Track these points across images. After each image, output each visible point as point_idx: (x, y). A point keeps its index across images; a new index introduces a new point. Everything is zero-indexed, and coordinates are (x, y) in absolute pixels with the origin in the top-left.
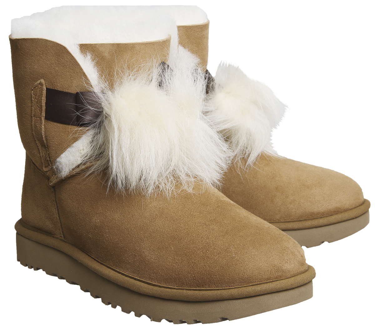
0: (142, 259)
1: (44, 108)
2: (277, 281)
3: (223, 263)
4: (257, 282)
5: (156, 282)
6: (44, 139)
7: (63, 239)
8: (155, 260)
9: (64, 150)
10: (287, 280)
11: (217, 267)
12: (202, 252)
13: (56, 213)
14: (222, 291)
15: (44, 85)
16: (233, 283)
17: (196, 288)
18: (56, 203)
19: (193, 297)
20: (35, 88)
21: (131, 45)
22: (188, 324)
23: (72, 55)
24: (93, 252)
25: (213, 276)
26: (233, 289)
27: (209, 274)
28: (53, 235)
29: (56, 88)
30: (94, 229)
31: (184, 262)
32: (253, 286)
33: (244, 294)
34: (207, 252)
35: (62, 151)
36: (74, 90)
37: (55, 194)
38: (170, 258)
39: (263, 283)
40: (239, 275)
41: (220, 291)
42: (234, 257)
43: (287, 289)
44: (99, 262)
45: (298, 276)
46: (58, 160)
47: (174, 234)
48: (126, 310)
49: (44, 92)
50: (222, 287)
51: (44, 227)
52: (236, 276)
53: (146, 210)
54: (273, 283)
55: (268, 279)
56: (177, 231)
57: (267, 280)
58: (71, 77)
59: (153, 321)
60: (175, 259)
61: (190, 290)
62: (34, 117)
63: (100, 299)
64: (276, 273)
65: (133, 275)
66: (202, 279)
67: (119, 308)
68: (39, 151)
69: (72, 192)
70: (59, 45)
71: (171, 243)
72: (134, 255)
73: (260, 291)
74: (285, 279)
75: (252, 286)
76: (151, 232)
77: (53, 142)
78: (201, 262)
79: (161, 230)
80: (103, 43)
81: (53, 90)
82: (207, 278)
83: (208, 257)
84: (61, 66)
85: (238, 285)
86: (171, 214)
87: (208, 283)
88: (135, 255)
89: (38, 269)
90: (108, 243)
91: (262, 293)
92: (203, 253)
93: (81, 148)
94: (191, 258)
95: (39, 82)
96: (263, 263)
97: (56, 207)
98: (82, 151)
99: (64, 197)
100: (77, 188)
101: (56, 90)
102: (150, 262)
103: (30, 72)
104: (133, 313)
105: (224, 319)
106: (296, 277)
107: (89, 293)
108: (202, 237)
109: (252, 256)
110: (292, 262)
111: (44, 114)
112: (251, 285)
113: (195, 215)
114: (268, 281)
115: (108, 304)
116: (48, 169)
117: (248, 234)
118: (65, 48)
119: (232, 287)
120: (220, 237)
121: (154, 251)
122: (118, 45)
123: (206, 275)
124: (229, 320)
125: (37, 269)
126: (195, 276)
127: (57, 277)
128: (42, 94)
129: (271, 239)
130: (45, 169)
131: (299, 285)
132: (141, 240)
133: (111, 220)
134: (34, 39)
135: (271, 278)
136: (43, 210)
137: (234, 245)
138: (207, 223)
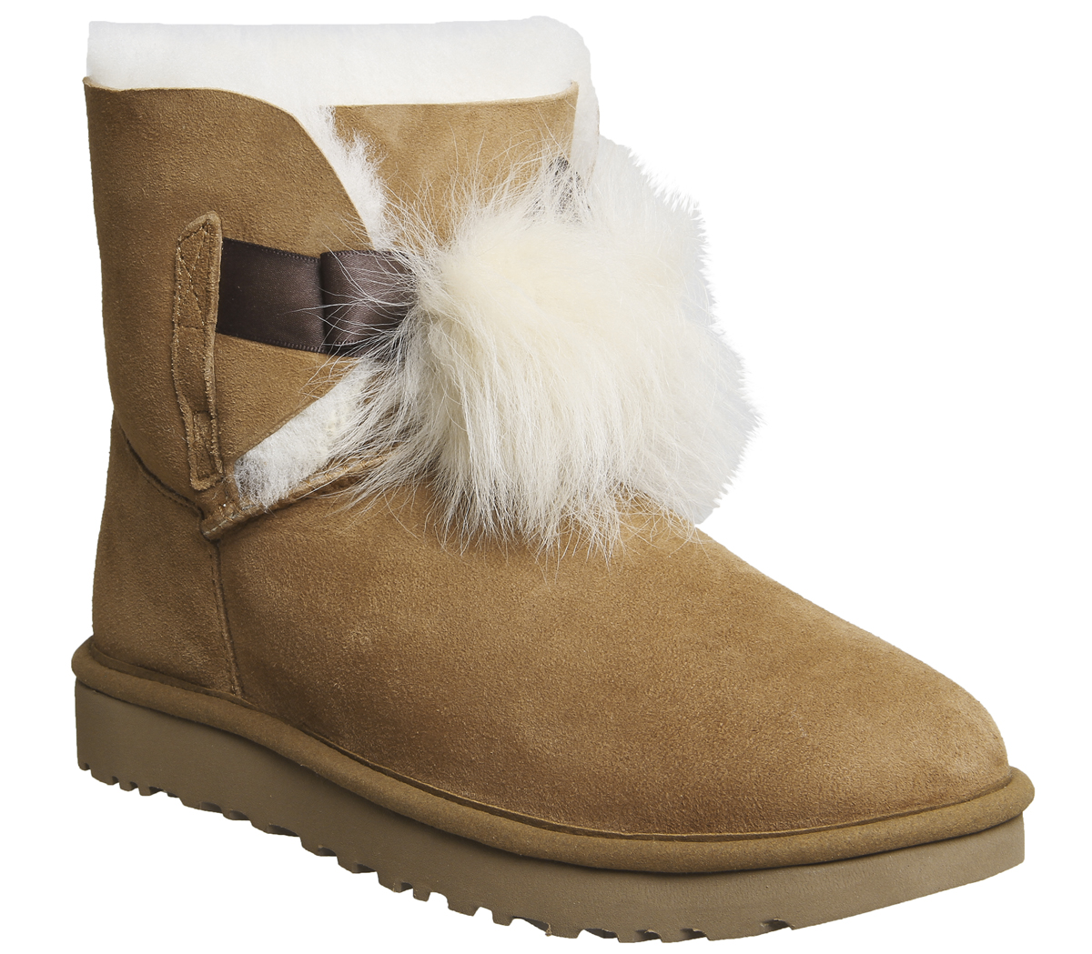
0: (515, 751)
1: (215, 299)
2: (932, 809)
3: (772, 758)
4: (875, 812)
5: (560, 819)
6: (210, 391)
7: (239, 697)
8: (557, 752)
9: (278, 423)
10: (962, 805)
11: (754, 770)
12: (704, 725)
13: (218, 622)
14: (770, 840)
15: (220, 231)
16: (804, 816)
17: (689, 831)
18: (222, 589)
19: (681, 861)
20: (188, 237)
21: (468, 112)
22: (663, 941)
23: (312, 142)
24: (347, 736)
25: (743, 796)
26: (806, 836)
27: (728, 790)
28: (204, 686)
29: (256, 238)
30: (351, 663)
31: (648, 756)
32: (864, 826)
33: (840, 848)
34: (718, 725)
35: (272, 428)
36: (312, 246)
37: (219, 564)
38: (605, 744)
39: (892, 817)
40: (820, 791)
41: (766, 840)
42: (804, 738)
43: (962, 834)
44: (367, 764)
45: (992, 796)
46: (252, 454)
47: (613, 676)
48: (462, 905)
49: (219, 250)
50: (770, 830)
51: (175, 663)
52: (812, 795)
53: (519, 606)
54: (923, 814)
55: (907, 804)
56: (621, 666)
57: (904, 807)
58: (303, 208)
59: (552, 936)
60: (620, 746)
61: (672, 839)
62: (179, 325)
63: (374, 875)
64: (930, 786)
65: (485, 800)
66: (708, 804)
67: (438, 900)
68: (184, 427)
69: (281, 554)
70: (275, 111)
71: (604, 700)
72: (487, 738)
73: (886, 840)
74: (954, 804)
75: (858, 824)
76: (539, 670)
77: (242, 399)
78: (703, 754)
79: (572, 664)
80: (382, 104)
81: (247, 244)
82: (723, 802)
83: (724, 740)
84: (276, 172)
85: (819, 821)
86: (597, 618)
87: (726, 818)
88: (492, 738)
89: (153, 791)
90: (401, 705)
91: (892, 847)
92: (709, 729)
93: (333, 419)
94: (671, 746)
95: (202, 219)
96: (890, 755)
97: (220, 604)
98: (333, 429)
99: (250, 572)
100: (299, 542)
101: (252, 246)
102: (541, 759)
103: (172, 189)
104: (484, 914)
105: (776, 925)
106: (987, 797)
107: (334, 859)
108: (699, 684)
109: (858, 737)
110: (972, 754)
111: (213, 316)
112: (855, 821)
113: (669, 620)
114: (906, 811)
115: (405, 887)
116: (209, 484)
117: (837, 672)
118: (291, 120)
119: (799, 828)
120: (754, 681)
121: (553, 725)
122: (429, 109)
123: (721, 794)
124: (793, 928)
125: (150, 790)
126: (685, 798)
127: (222, 815)
128: (212, 258)
129: (906, 686)
130: (197, 485)
131: (996, 822)
132: (510, 693)
133: (410, 638)
134: (193, 90)
135: (916, 802)
136: (176, 612)
137: (799, 705)
138: (710, 642)
